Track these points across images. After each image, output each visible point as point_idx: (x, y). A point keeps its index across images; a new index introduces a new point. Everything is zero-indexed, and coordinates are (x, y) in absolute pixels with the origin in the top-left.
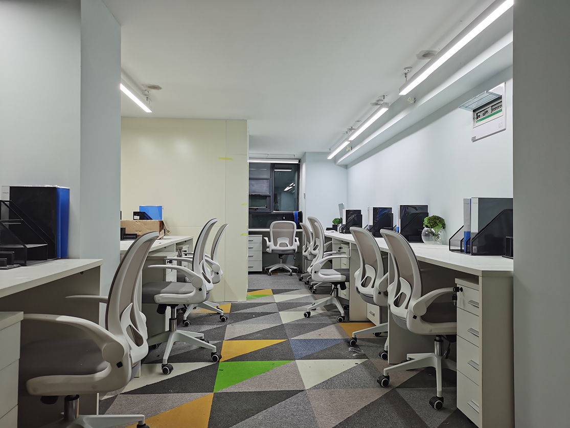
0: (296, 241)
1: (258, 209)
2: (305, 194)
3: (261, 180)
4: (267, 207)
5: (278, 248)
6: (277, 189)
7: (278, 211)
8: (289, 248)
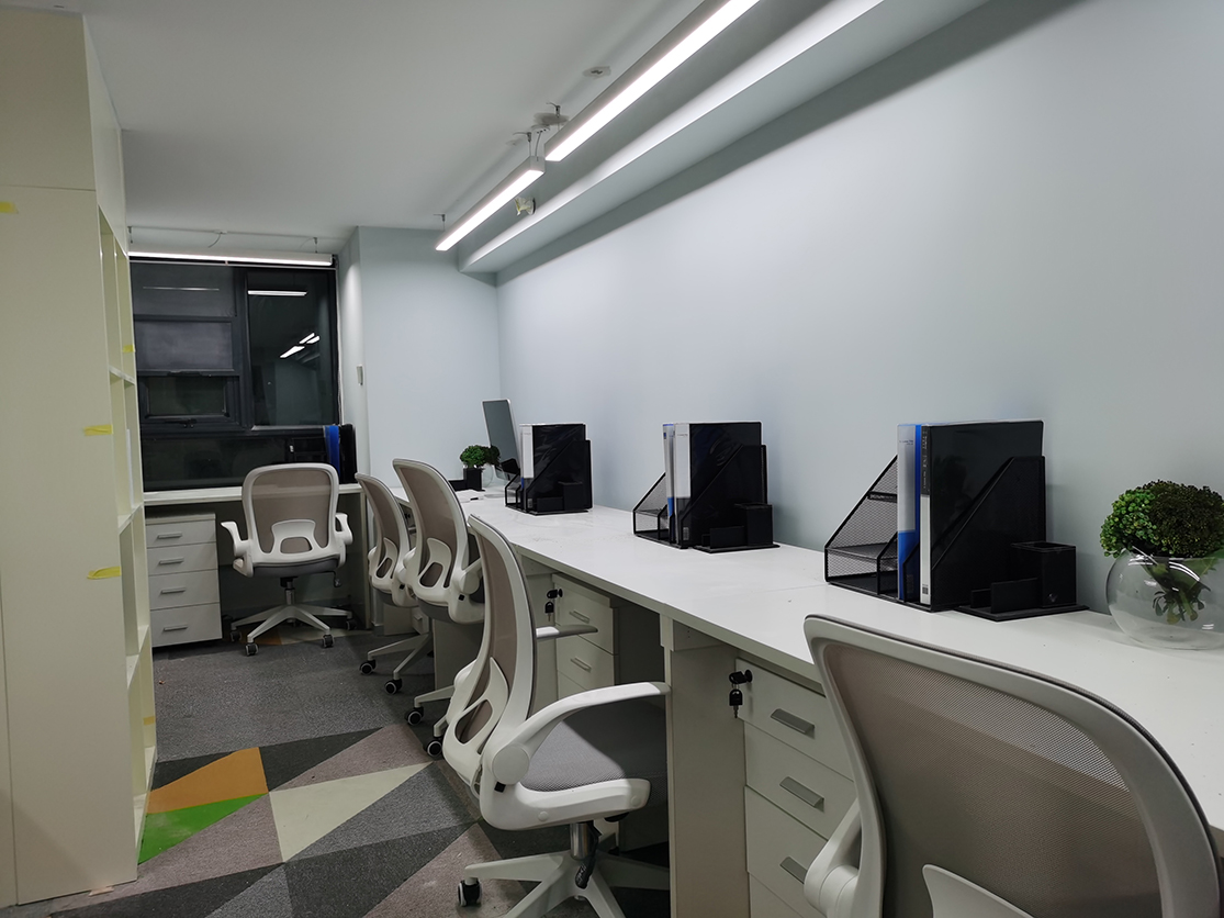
0: (339, 528)
1: (194, 421)
2: (360, 370)
3: (200, 325)
4: (227, 415)
5: (277, 556)
6: (260, 355)
7: (268, 424)
8: (318, 552)
